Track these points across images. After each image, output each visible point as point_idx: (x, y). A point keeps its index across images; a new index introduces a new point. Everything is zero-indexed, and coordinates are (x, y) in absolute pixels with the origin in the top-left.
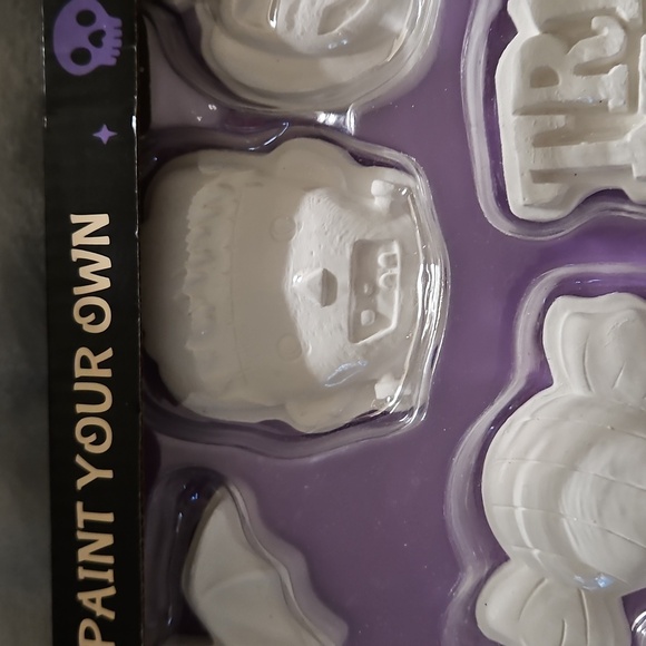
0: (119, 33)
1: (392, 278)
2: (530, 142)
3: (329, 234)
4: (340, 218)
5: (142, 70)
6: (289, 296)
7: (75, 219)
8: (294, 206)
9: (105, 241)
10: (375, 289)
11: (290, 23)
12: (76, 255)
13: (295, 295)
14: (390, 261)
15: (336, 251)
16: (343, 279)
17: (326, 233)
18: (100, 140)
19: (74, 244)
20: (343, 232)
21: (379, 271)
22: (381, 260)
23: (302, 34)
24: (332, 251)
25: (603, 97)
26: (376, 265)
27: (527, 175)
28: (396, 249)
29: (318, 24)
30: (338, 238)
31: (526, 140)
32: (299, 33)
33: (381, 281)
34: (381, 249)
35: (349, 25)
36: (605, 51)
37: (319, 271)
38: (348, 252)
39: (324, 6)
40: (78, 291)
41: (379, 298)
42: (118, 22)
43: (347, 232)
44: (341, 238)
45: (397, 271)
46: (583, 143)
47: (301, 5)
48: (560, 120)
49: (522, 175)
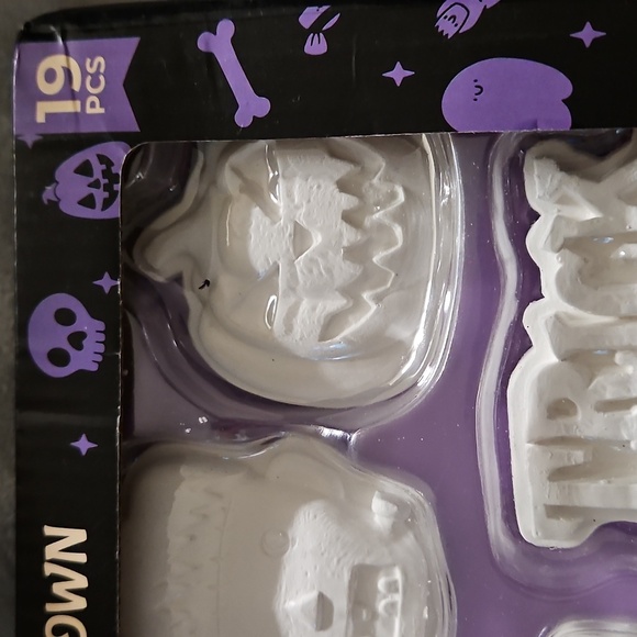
0: (102, 337)
1: (393, 605)
2: (545, 475)
3: (326, 555)
4: (338, 539)
5: (126, 372)
6: (280, 616)
7: (49, 531)
8: (288, 521)
9: (81, 558)
10: (374, 615)
11: (289, 328)
12: (49, 569)
13: (287, 616)
14: (392, 587)
15: (333, 574)
16: (341, 604)
17: (322, 554)
18: (77, 450)
19: (48, 557)
20: (341, 554)
21: (379, 596)
22: (381, 583)
23: (301, 339)
24: (329, 574)
25: (626, 437)
26: (376, 590)
27: (541, 509)
28: (398, 575)
29: (318, 331)
30: (335, 560)
31: (542, 472)
32: (298, 338)
33: (381, 606)
34: (382, 573)
35: (353, 334)
36: (629, 390)
37: (313, 595)
38: (346, 577)
39: (325, 313)
40: (50, 607)
41: (379, 625)
42: (101, 326)
43: (345, 554)
44: (339, 561)
45: (398, 598)
46: (602, 482)
47: (301, 310)
48: (578, 456)
49: (536, 508)
